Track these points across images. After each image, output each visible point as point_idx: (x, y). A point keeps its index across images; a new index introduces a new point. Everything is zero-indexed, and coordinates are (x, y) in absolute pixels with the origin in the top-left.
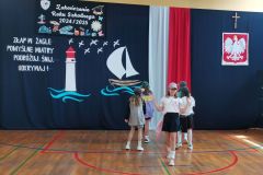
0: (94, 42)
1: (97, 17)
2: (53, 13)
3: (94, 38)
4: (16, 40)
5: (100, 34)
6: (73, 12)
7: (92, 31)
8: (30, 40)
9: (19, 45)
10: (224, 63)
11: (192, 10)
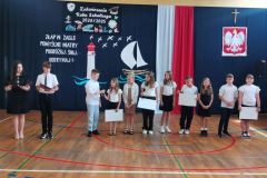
0: (110, 38)
1: (113, 16)
2: (77, 14)
3: (111, 35)
4: (48, 37)
5: (116, 31)
6: (93, 13)
7: (109, 28)
8: (59, 37)
9: (50, 41)
10: (224, 54)
11: (195, 8)
